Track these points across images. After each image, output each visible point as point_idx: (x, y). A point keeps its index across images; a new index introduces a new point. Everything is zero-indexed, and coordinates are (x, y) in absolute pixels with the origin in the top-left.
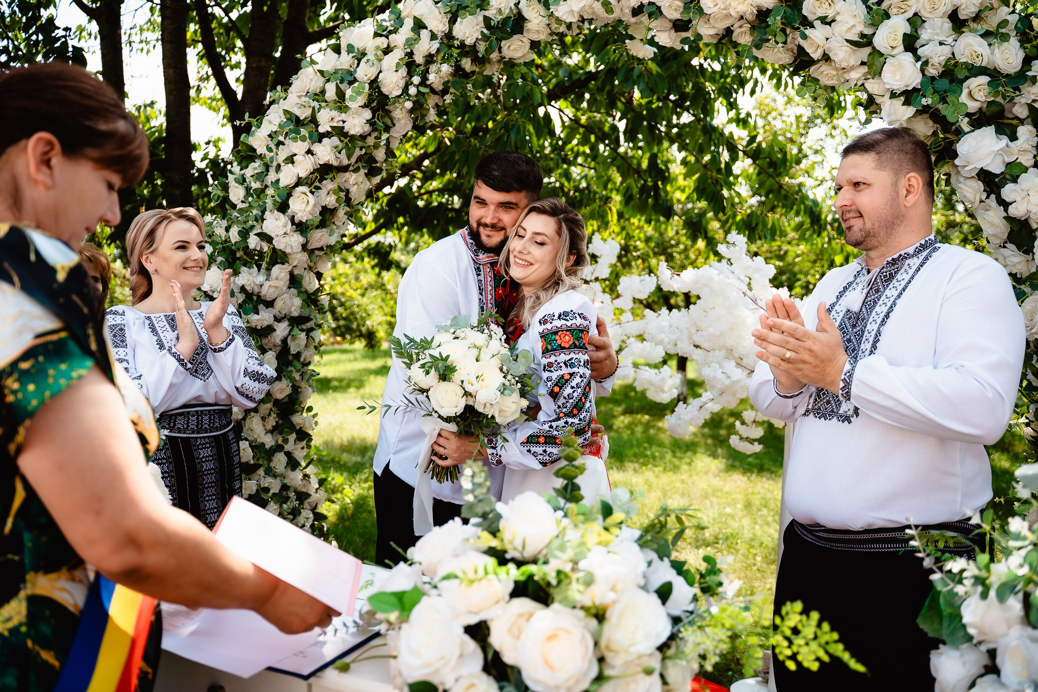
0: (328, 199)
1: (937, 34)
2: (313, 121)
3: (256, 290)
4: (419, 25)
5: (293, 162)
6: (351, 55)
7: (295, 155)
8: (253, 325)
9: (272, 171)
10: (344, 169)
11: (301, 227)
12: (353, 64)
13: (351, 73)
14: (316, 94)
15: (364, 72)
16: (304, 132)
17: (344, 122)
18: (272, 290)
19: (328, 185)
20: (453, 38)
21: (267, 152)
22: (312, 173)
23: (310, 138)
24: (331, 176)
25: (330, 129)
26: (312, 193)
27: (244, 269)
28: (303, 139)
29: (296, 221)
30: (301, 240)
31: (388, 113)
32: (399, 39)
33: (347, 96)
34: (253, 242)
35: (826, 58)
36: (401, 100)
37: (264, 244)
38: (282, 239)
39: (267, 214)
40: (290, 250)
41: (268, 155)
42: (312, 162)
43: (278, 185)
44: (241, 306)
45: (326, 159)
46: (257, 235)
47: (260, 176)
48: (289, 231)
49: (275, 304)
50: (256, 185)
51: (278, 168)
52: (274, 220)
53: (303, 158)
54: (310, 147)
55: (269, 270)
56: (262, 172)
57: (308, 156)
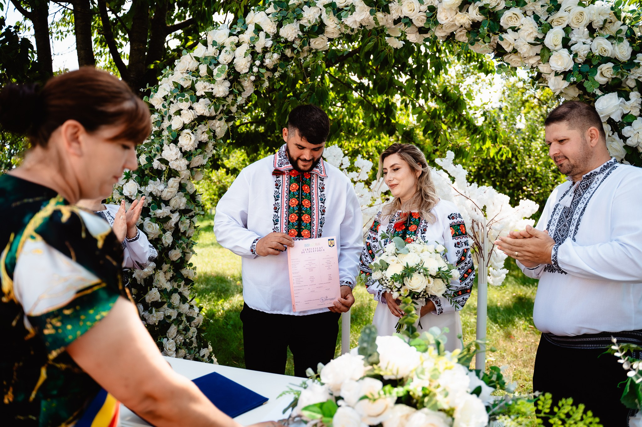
0: (203, 137)
1: (581, 38)
2: (193, 88)
3: (159, 194)
4: (258, 29)
5: (180, 115)
6: (215, 47)
7: (182, 110)
8: (158, 216)
9: (166, 119)
10: (213, 118)
11: (187, 155)
12: (216, 52)
13: (215, 59)
14: (193, 72)
15: (224, 58)
16: (187, 96)
17: (212, 89)
18: (169, 194)
19: (203, 128)
20: (279, 37)
21: (162, 108)
22: (192, 121)
23: (191, 99)
24: (204, 122)
25: (204, 94)
26: (192, 133)
27: (151, 181)
28: (187, 100)
29: (183, 151)
30: (187, 162)
31: (239, 83)
32: (246, 37)
33: (215, 74)
34: (156, 164)
35: (515, 51)
36: (248, 75)
37: (162, 165)
38: (175, 162)
39: (165, 147)
40: (180, 169)
41: (163, 110)
42: (193, 114)
43: (171, 129)
44: (149, 204)
45: (202, 113)
46: (160, 160)
47: (157, 123)
48: (179, 157)
49: (170, 202)
50: (156, 129)
51: (170, 117)
52: (169, 151)
53: (187, 112)
54: (192, 105)
55: (166, 181)
56: (158, 121)
57: (190, 110)
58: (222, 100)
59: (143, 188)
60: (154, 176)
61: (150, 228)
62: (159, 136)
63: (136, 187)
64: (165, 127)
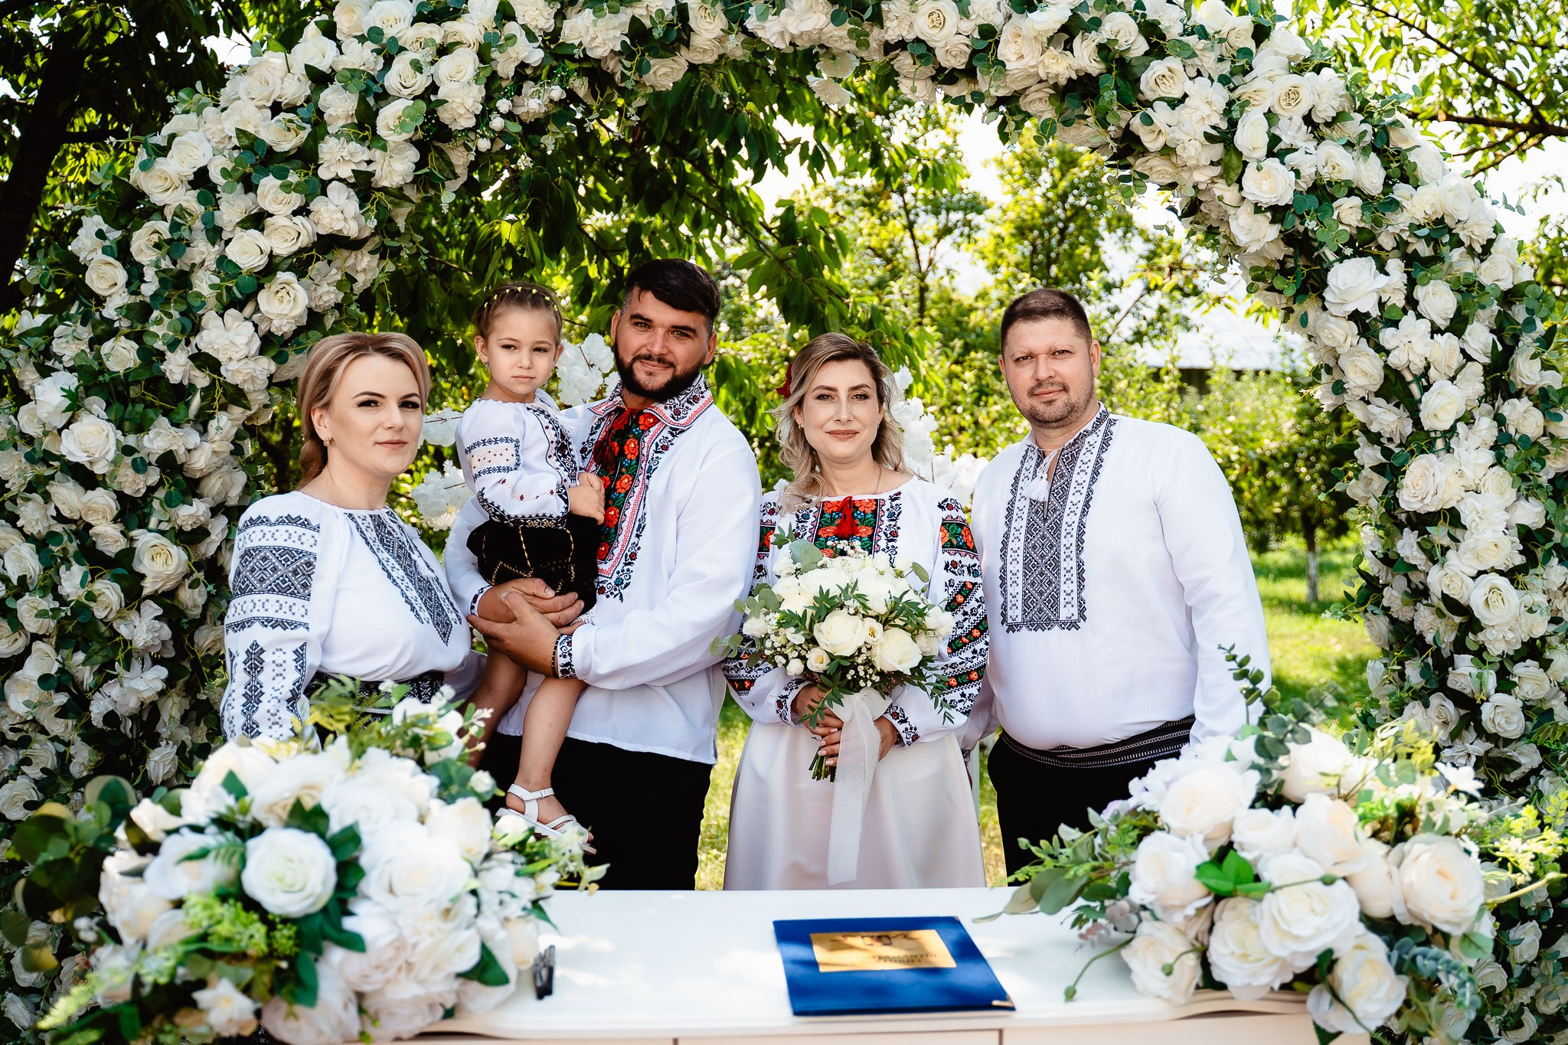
0: (325, 296)
2: (307, 156)
3: (181, 457)
4: (505, 14)
5: (263, 230)
6: (370, 45)
7: (271, 215)
8: (179, 522)
10: (355, 245)
11: (271, 344)
12: (377, 63)
13: (372, 78)
15: (399, 77)
16: (293, 178)
17: (373, 163)
19: (325, 272)
20: (563, 42)
21: (191, 203)
22: (301, 250)
23: (305, 188)
24: (329, 256)
25: (346, 172)
26: (302, 284)
27: (164, 421)
28: (289, 188)
29: (261, 334)
30: (273, 367)
31: (441, 153)
32: (471, 27)
33: (381, 122)
34: (176, 367)
36: (472, 136)
37: (197, 373)
38: (241, 365)
39: (210, 319)
40: (251, 387)
41: (198, 209)
42: (305, 231)
43: (236, 266)
44: (151, 490)
45: (337, 228)
46: (192, 358)
47: (174, 246)
48: (253, 352)
49: (203, 484)
50: (166, 263)
51: (215, 234)
52: (222, 330)
53: (287, 222)
54: (307, 204)
55: (202, 422)
56: (181, 239)
57: (299, 219)
58: (395, 197)
59: (131, 440)
60: (161, 407)
61: (160, 560)
62: (176, 287)
63: (112, 435)
64: (198, 261)
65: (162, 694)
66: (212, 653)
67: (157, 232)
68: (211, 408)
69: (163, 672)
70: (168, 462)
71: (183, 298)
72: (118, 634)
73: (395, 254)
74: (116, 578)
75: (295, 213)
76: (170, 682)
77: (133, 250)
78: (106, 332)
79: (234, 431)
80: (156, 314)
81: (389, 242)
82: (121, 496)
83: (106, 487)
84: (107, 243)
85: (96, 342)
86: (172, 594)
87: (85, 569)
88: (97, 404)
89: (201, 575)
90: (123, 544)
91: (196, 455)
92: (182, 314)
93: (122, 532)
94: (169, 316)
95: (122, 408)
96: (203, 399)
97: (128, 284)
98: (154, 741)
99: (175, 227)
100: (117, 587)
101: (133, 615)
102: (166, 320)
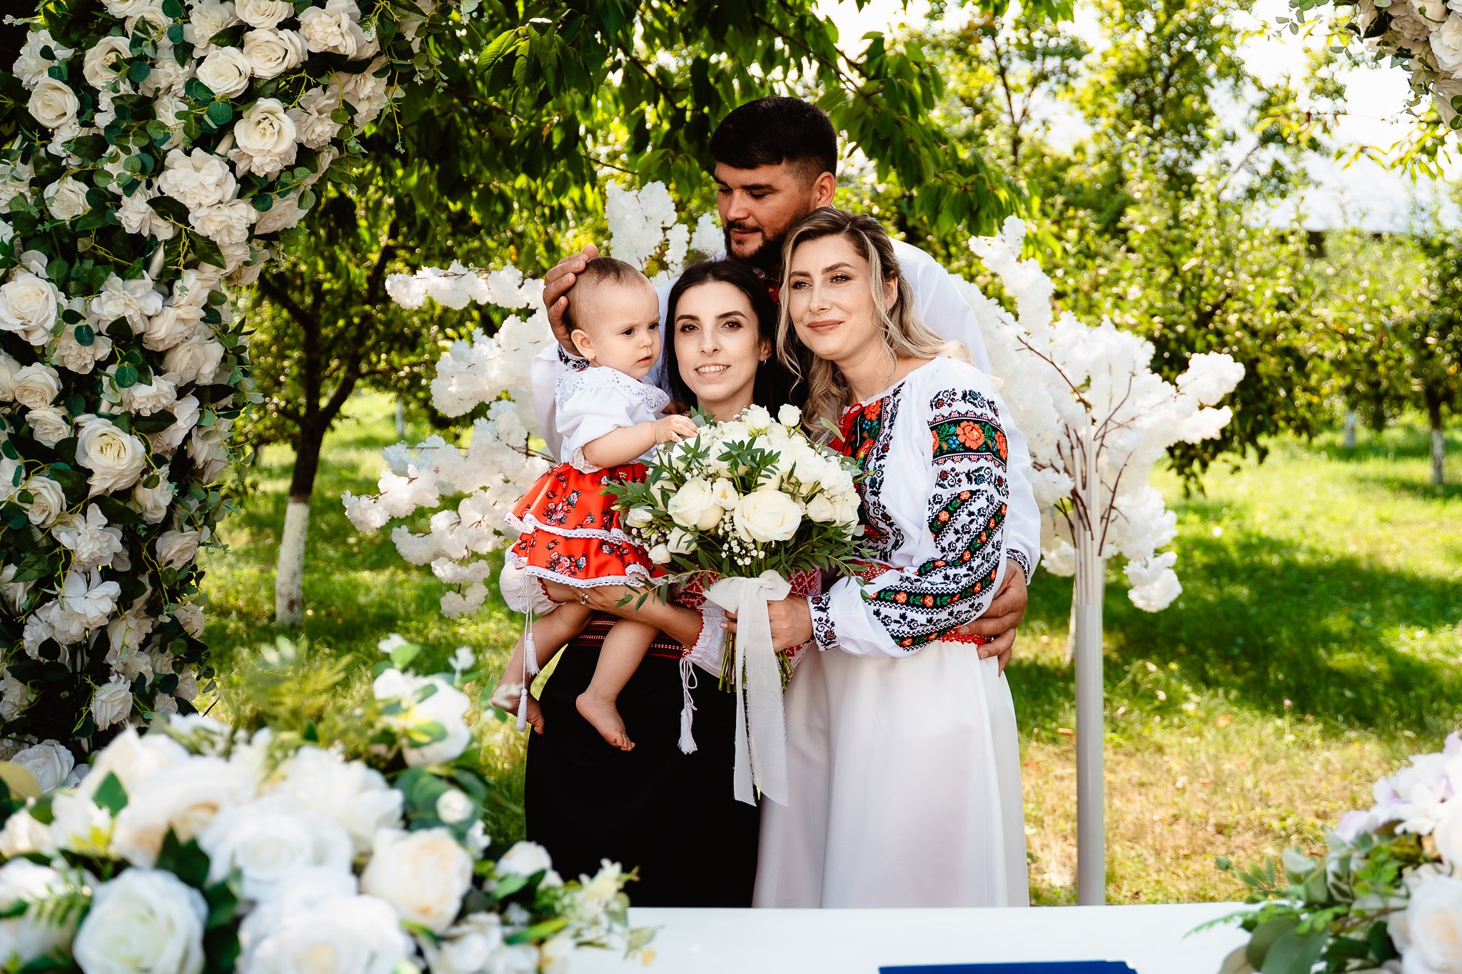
0: (319, 129)
3: (138, 326)
5: (241, 46)
7: (252, 29)
8: (136, 406)
10: (356, 66)
11: (250, 187)
19: (319, 100)
22: (288, 72)
24: (323, 80)
26: (285, 109)
27: (114, 280)
29: (239, 175)
30: (253, 215)
34: (134, 214)
37: (159, 222)
38: (214, 212)
39: (176, 156)
40: (226, 240)
41: (164, 21)
42: (294, 48)
43: (207, 90)
44: (101, 365)
45: (331, 45)
46: (152, 202)
47: (136, 67)
48: (228, 197)
49: (168, 358)
50: (125, 88)
51: (184, 51)
52: (191, 170)
53: (271, 37)
54: (296, 15)
55: (166, 283)
56: (142, 58)
57: (286, 33)
58: (404, 7)
59: (77, 304)
60: (115, 263)
61: (111, 453)
62: (136, 117)
63: (52, 298)
64: (163, 84)
65: (113, 616)
66: (177, 565)
67: (114, 50)
68: (176, 264)
69: (113, 588)
70: (120, 330)
71: (143, 128)
72: (58, 544)
73: (406, 78)
74: (56, 475)
75: (281, 26)
76: (124, 602)
77: (86, 72)
78: (51, 171)
79: (205, 293)
80: (112, 149)
81: (397, 61)
82: (63, 373)
83: (43, 363)
84: (56, 63)
85: (40, 183)
86: (126, 494)
87: (20, 462)
88: (36, 259)
89: (164, 471)
90: (65, 432)
91: (157, 322)
92: (143, 149)
93: (64, 418)
94: (127, 150)
95: (66, 265)
96: (167, 253)
97: (80, 114)
98: (102, 675)
99: (136, 42)
100: (57, 485)
101: (77, 519)
102: (123, 156)
